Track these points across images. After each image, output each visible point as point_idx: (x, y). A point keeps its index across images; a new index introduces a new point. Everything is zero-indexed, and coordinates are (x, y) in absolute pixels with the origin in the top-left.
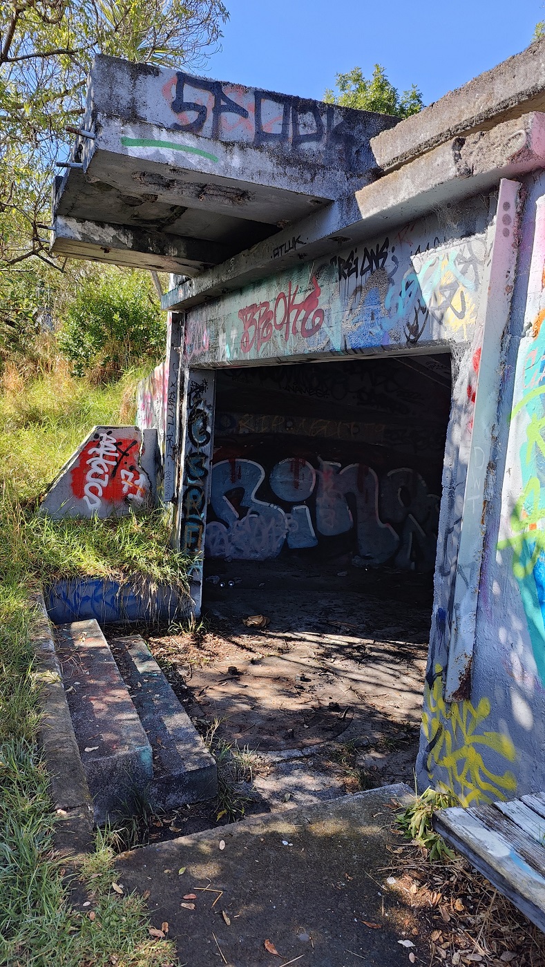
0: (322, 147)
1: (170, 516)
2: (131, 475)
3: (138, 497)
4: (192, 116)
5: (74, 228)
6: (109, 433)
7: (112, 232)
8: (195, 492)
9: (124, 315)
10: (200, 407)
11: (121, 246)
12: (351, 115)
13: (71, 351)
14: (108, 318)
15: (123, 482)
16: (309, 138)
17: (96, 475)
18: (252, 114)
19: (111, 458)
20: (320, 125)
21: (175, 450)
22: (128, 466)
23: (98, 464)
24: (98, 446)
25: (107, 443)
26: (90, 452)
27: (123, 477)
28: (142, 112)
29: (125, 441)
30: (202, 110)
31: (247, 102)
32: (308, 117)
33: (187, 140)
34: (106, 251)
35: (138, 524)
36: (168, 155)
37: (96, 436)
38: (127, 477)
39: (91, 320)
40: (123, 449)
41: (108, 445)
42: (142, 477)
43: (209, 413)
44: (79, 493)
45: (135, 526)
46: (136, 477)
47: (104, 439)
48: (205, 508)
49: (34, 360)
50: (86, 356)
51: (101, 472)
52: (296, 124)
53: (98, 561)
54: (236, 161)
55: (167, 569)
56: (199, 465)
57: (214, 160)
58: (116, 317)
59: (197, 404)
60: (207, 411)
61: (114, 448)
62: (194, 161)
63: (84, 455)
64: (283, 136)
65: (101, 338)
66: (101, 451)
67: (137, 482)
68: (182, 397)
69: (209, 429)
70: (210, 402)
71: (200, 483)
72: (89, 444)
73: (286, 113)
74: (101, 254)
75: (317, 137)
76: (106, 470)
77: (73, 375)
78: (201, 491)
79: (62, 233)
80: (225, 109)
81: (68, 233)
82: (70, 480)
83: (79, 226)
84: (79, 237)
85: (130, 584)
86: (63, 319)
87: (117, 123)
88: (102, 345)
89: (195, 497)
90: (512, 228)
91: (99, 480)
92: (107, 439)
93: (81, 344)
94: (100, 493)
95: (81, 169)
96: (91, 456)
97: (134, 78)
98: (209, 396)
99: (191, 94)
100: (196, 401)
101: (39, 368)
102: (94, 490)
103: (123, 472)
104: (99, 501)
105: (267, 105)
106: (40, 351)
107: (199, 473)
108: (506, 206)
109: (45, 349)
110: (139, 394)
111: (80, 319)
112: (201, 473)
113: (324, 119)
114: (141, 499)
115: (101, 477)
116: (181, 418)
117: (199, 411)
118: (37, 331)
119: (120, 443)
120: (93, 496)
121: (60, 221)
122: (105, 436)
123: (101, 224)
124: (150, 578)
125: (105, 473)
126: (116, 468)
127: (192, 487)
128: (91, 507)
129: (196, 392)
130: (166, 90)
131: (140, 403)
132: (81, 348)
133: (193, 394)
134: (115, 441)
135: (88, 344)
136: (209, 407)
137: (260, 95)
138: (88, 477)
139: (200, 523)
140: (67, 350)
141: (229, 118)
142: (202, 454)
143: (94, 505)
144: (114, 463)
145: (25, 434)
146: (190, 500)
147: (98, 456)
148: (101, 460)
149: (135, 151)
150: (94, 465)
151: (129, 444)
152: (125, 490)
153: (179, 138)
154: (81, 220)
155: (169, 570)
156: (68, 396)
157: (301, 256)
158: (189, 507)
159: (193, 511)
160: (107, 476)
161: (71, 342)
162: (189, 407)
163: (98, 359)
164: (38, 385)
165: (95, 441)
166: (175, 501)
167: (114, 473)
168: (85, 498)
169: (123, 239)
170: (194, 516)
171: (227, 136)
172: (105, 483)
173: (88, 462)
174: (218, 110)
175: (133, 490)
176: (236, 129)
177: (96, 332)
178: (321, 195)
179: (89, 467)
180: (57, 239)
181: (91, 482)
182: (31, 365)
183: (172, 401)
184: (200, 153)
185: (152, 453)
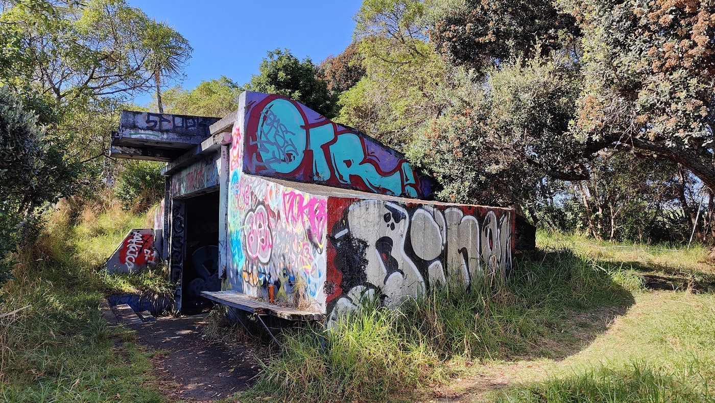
0: (195, 128)
1: (166, 268)
2: (149, 251)
3: (153, 262)
4: (152, 124)
5: (119, 149)
6: (138, 232)
7: (134, 150)
8: (177, 254)
9: (152, 176)
10: (179, 216)
11: (138, 154)
12: (205, 119)
13: (122, 196)
14: (143, 178)
15: (145, 255)
16: (191, 126)
17: (131, 252)
18: (172, 122)
19: (139, 244)
20: (194, 122)
21: (168, 235)
22: (148, 247)
23: (133, 247)
24: (133, 238)
25: (137, 237)
26: (129, 241)
27: (145, 253)
28: (137, 124)
29: (147, 235)
30: (156, 122)
31: (170, 118)
32: (191, 121)
33: (150, 132)
34: (131, 156)
35: (152, 273)
36: (144, 136)
37: (132, 233)
38: (147, 252)
39: (134, 180)
40: (145, 239)
41: (138, 237)
42: (155, 252)
43: (183, 219)
44: (123, 261)
45: (150, 274)
46: (152, 252)
47: (136, 235)
48: (182, 261)
49: (101, 203)
50: (131, 199)
51: (134, 250)
52: (186, 122)
53: (130, 287)
54: (165, 136)
55: (164, 288)
56: (179, 242)
57: (158, 136)
58: (148, 178)
59: (177, 214)
60: (182, 217)
61: (141, 239)
62: (152, 137)
63: (125, 243)
64: (183, 126)
65: (139, 189)
66: (134, 240)
67: (152, 255)
68: (170, 212)
69: (183, 225)
70: (183, 213)
71: (179, 250)
72: (128, 238)
73: (183, 120)
74: (130, 157)
75: (194, 126)
76: (137, 249)
77: (123, 210)
78: (180, 253)
79: (114, 151)
80: (163, 121)
81: (116, 151)
82: (118, 255)
83: (121, 149)
84: (120, 152)
85: (146, 296)
86: (118, 180)
87: (128, 130)
88: (140, 192)
89: (177, 256)
90: (226, 157)
91: (133, 255)
92: (137, 235)
93: (128, 192)
94: (134, 261)
95: (119, 138)
96: (129, 243)
97: (134, 115)
98: (182, 211)
99: (151, 118)
100: (176, 213)
101: (103, 207)
102: (130, 259)
103: (145, 250)
104: (133, 265)
105: (176, 119)
106: (105, 198)
107: (178, 245)
108: (224, 152)
109: (108, 197)
110: (156, 214)
111: (128, 180)
112: (180, 245)
113: (196, 121)
114: (154, 263)
115: (134, 253)
116: (170, 221)
117: (178, 217)
118: (103, 187)
119: (144, 237)
120: (130, 262)
121: (113, 147)
122: (136, 233)
123: (129, 147)
124: (155, 293)
125: (136, 251)
126: (141, 248)
127: (175, 251)
128: (129, 267)
129: (176, 210)
130: (144, 118)
131: (156, 219)
132: (128, 195)
133: (175, 210)
134: (141, 236)
135: (132, 193)
136: (182, 216)
137: (174, 116)
138: (128, 253)
139: (179, 268)
140: (120, 197)
141: (165, 123)
142: (180, 236)
143: (130, 267)
144: (141, 246)
145: (95, 240)
146: (174, 257)
147: (133, 243)
148: (134, 245)
149: (133, 136)
150: (130, 247)
151: (148, 237)
152: (146, 258)
153: (147, 132)
154: (121, 146)
155: (164, 289)
156: (120, 220)
157: (196, 158)
158: (174, 260)
159: (176, 262)
160: (137, 252)
161: (122, 192)
162: (173, 216)
163: (138, 200)
164: (103, 216)
165: (132, 236)
166: (168, 259)
167: (141, 251)
168: (126, 263)
169: (138, 152)
170: (177, 265)
171: (164, 128)
172: (136, 256)
173: (128, 246)
174: (160, 122)
175: (150, 259)
176: (167, 126)
177: (136, 186)
178: (193, 143)
179: (128, 248)
180: (112, 154)
181: (129, 255)
182: (99, 206)
183: (166, 215)
184: (154, 135)
185: (160, 240)
